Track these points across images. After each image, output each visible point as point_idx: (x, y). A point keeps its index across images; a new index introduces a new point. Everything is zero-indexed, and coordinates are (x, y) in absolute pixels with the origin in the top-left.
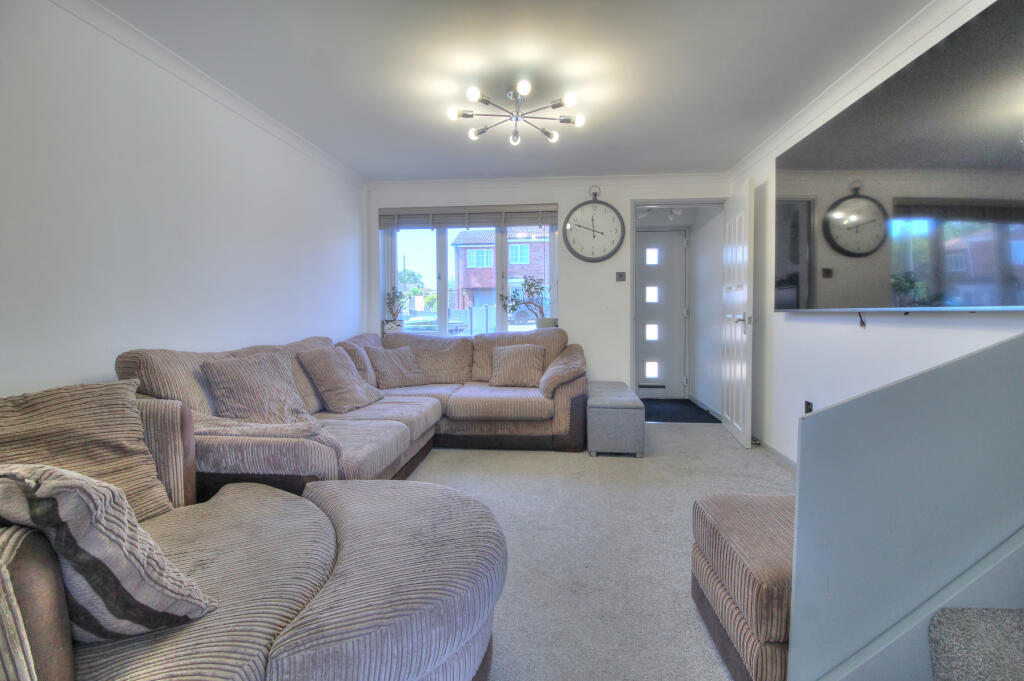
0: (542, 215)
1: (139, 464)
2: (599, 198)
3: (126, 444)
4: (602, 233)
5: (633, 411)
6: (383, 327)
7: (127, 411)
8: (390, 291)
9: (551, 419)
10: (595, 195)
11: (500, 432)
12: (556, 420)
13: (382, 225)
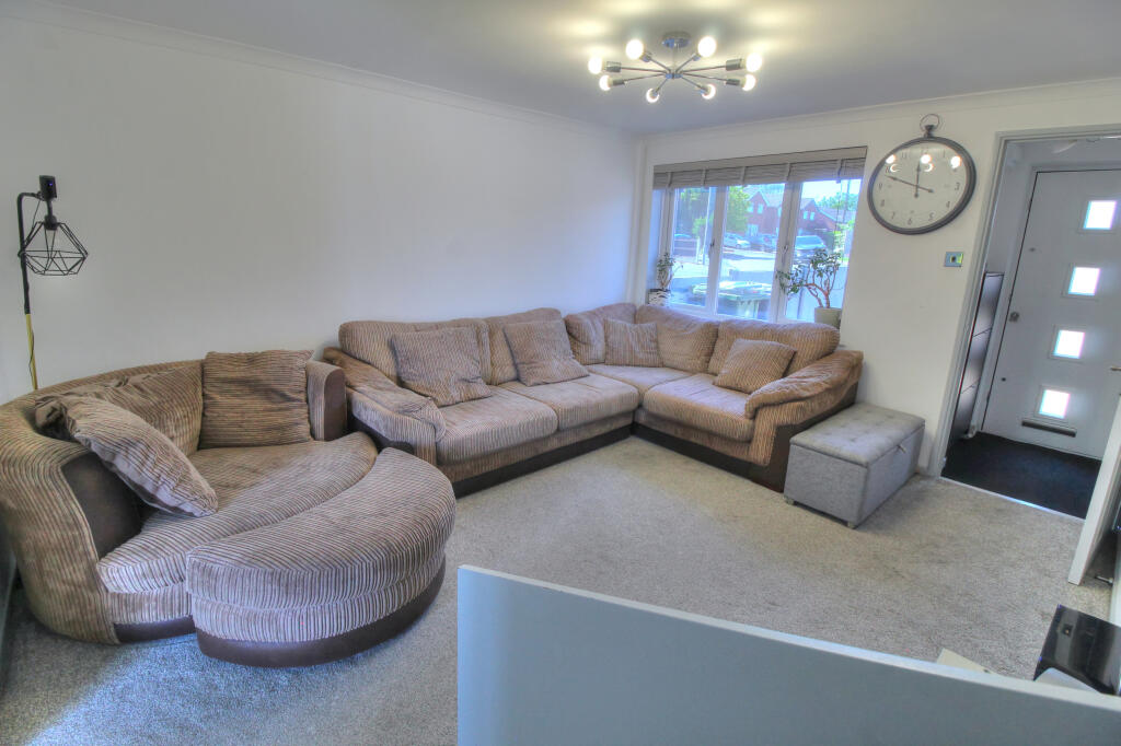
0: (842, 163)
1: (295, 407)
2: (936, 134)
3: (288, 393)
4: (930, 191)
5: (849, 465)
6: (647, 297)
7: (294, 372)
8: (663, 258)
9: (749, 441)
10: (930, 128)
11: (693, 440)
12: (754, 445)
13: (656, 185)
